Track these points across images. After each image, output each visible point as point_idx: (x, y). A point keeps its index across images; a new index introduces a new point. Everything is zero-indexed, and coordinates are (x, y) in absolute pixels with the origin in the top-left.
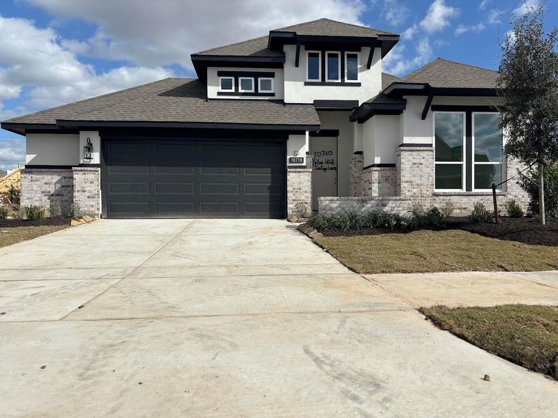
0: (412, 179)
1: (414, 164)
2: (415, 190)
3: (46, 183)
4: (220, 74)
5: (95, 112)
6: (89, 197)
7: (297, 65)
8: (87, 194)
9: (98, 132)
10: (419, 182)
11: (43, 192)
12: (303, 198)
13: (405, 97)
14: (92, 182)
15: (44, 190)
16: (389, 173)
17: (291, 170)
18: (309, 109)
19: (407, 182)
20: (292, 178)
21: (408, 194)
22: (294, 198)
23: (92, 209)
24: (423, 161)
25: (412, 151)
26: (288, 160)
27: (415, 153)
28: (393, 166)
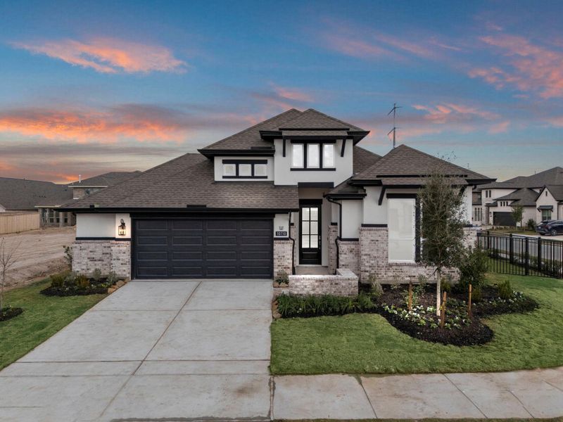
0: (370, 253)
1: (373, 241)
2: (373, 262)
3: (91, 252)
4: (224, 162)
5: (127, 199)
6: (122, 264)
7: (284, 156)
8: (121, 262)
9: (129, 215)
10: (375, 255)
11: (89, 258)
12: (286, 264)
13: (365, 188)
14: (124, 253)
15: (89, 256)
16: (353, 247)
17: (277, 241)
18: (293, 191)
19: (366, 255)
20: (278, 247)
21: (367, 264)
22: (279, 263)
23: (124, 273)
24: (379, 239)
25: (370, 230)
26: (275, 233)
27: (372, 232)
28: (357, 240)
